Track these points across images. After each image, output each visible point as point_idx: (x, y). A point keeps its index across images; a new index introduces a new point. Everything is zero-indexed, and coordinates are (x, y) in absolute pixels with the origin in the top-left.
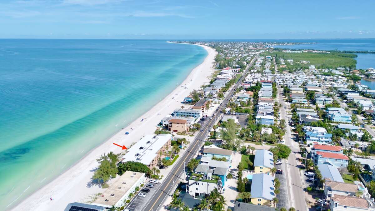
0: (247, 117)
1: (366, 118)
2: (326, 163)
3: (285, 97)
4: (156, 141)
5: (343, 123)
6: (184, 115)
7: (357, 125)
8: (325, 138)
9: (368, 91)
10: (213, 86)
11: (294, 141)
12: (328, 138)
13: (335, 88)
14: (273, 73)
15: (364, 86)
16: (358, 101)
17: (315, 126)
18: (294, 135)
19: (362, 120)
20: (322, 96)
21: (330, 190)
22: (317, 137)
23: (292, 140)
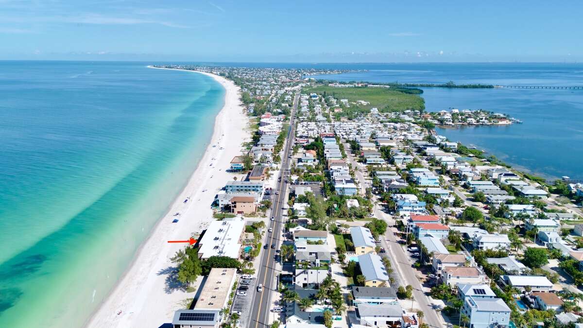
0: (320, 186)
1: (452, 178)
2: (427, 235)
3: (355, 156)
4: (229, 228)
5: (431, 187)
6: (242, 190)
7: (446, 189)
8: (419, 207)
9: (448, 144)
10: (262, 145)
11: (385, 212)
12: (422, 207)
13: (410, 141)
14: (329, 121)
15: (441, 137)
16: (439, 157)
17: (404, 193)
18: (383, 205)
19: (449, 181)
20: (400, 153)
21: (440, 263)
22: (410, 207)
23: (382, 212)
